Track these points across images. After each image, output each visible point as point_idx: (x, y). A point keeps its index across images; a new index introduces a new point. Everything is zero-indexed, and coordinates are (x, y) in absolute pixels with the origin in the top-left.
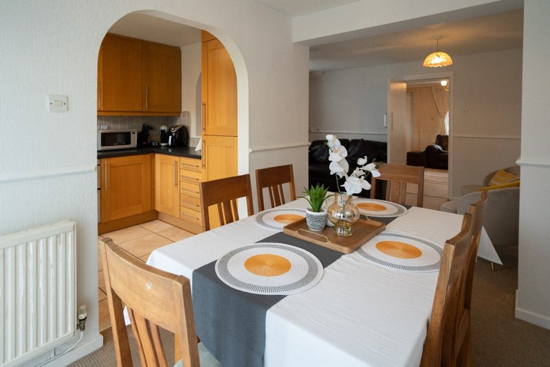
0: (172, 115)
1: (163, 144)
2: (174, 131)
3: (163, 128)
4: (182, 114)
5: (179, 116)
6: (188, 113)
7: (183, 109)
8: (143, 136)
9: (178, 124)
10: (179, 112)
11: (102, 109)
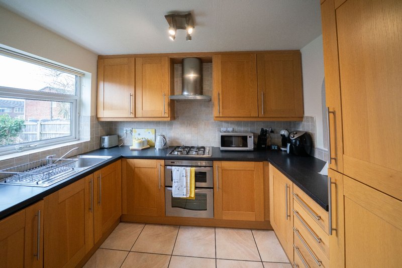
0: (295, 119)
1: (283, 149)
2: (293, 138)
3: (283, 132)
4: (304, 119)
5: (302, 121)
6: (312, 118)
7: (306, 114)
8: (262, 139)
9: (301, 129)
10: (301, 117)
11: (221, 116)
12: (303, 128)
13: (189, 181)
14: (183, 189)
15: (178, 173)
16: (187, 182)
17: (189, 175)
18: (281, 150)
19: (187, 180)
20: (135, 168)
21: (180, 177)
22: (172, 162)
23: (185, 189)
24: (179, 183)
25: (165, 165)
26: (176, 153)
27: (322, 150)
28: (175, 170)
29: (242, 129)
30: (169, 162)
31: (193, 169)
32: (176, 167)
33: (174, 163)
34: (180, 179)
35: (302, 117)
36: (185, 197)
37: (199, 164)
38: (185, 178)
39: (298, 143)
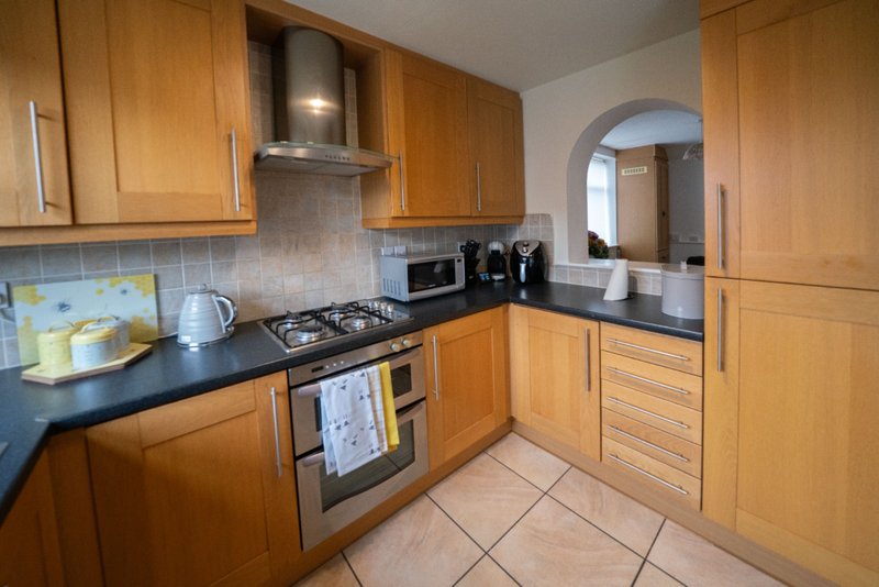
1: (496, 278)
3: (496, 246)
4: (527, 220)
5: (521, 223)
6: (546, 216)
7: (531, 209)
10: (519, 217)
11: (406, 214)
12: (526, 234)
13: (379, 406)
14: (368, 435)
15: (346, 394)
16: (375, 411)
17: (377, 387)
18: (494, 280)
19: (373, 404)
20: (144, 450)
21: (353, 404)
22: (313, 371)
23: (374, 432)
24: (354, 425)
25: (290, 388)
26: (305, 337)
27: (566, 267)
28: (334, 388)
29: (423, 247)
30: (303, 372)
31: (386, 365)
32: (336, 379)
33: (321, 368)
34: (354, 412)
35: (521, 217)
36: (377, 454)
37: (396, 347)
38: (368, 402)
39: (531, 260)
